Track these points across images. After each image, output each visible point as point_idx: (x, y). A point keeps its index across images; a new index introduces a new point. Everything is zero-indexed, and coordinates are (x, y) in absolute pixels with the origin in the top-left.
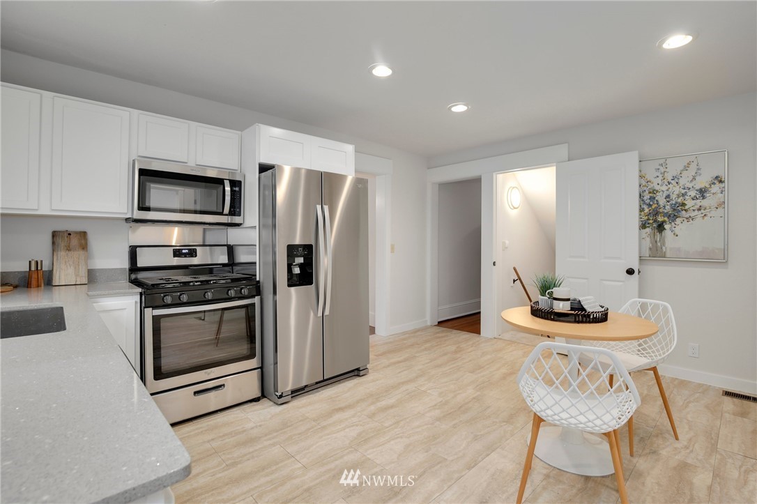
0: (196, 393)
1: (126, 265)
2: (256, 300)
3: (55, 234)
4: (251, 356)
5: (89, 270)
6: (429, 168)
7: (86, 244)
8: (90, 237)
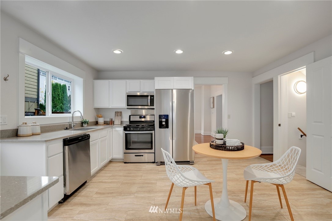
0: (136, 156)
1: (128, 120)
2: (153, 132)
3: (116, 112)
4: (152, 149)
5: (121, 121)
6: (253, 77)
7: (121, 115)
8: (123, 113)
